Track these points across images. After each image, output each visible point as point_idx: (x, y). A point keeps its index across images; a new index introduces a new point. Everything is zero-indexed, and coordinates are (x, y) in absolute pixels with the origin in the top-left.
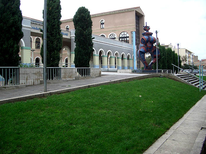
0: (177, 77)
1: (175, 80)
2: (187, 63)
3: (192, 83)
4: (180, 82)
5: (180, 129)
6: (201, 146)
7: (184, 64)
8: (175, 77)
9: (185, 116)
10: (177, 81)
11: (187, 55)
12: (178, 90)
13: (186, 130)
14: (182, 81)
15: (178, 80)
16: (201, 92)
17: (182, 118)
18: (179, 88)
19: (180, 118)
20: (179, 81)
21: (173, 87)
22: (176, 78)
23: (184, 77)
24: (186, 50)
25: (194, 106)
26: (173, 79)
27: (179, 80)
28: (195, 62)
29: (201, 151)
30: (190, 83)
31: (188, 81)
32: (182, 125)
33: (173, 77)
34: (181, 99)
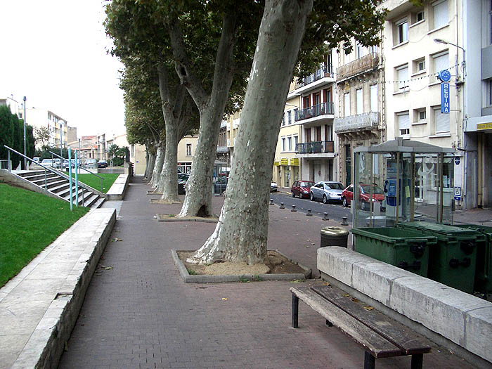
0: (18, 179)
1: (13, 185)
2: (51, 143)
3: (55, 191)
4: (26, 188)
5: (6, 306)
6: (48, 336)
7: (44, 147)
8: (13, 176)
9: (25, 272)
10: (19, 186)
11: (52, 125)
12: (17, 210)
13: (18, 306)
14: (31, 188)
15: (21, 184)
16: (73, 210)
17: (15, 278)
18: (19, 204)
19: (10, 279)
20: (22, 187)
21: (5, 202)
22: (15, 180)
23: (38, 178)
24: (50, 114)
25: (52, 245)
26: (10, 183)
27: (25, 185)
28: (69, 141)
29: (45, 348)
30: (49, 190)
31: (44, 187)
32: (13, 295)
33: (9, 179)
34: (20, 231)
